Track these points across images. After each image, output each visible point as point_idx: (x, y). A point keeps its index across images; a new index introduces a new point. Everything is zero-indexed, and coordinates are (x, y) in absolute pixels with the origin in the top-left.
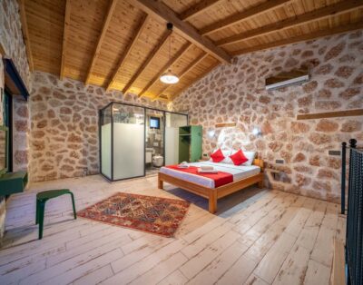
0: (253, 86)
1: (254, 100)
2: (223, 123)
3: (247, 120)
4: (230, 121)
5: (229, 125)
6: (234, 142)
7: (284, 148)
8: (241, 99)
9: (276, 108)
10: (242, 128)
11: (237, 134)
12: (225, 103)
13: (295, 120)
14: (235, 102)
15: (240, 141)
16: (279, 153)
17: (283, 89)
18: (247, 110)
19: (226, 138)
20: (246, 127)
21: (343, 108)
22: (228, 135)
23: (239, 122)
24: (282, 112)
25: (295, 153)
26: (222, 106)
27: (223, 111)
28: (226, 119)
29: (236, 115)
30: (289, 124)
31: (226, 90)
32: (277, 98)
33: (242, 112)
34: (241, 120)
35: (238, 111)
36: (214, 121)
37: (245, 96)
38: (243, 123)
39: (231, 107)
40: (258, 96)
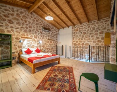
0: (38, 27)
1: (38, 31)
2: (26, 36)
3: (36, 38)
4: (29, 36)
5: (29, 38)
6: (31, 45)
7: (45, 47)
8: (34, 29)
9: (44, 36)
10: (35, 40)
11: (32, 42)
12: (27, 28)
13: (47, 40)
14: (32, 29)
15: (34, 45)
16: (44, 48)
17: (45, 31)
18: (36, 34)
19: (27, 44)
20: (36, 40)
21: (53, 39)
22: (28, 42)
23: (33, 37)
24: (45, 37)
25: (47, 48)
26: (25, 29)
27: (26, 31)
28: (28, 35)
29: (32, 35)
30: (46, 41)
31: (28, 23)
32: (44, 33)
33: (34, 34)
34: (34, 37)
35: (33, 33)
36: (20, 34)
37: (35, 29)
38: (35, 38)
39: (30, 31)
40: (39, 31)
